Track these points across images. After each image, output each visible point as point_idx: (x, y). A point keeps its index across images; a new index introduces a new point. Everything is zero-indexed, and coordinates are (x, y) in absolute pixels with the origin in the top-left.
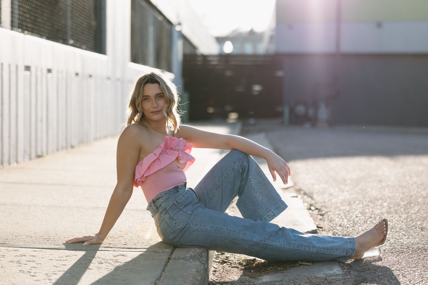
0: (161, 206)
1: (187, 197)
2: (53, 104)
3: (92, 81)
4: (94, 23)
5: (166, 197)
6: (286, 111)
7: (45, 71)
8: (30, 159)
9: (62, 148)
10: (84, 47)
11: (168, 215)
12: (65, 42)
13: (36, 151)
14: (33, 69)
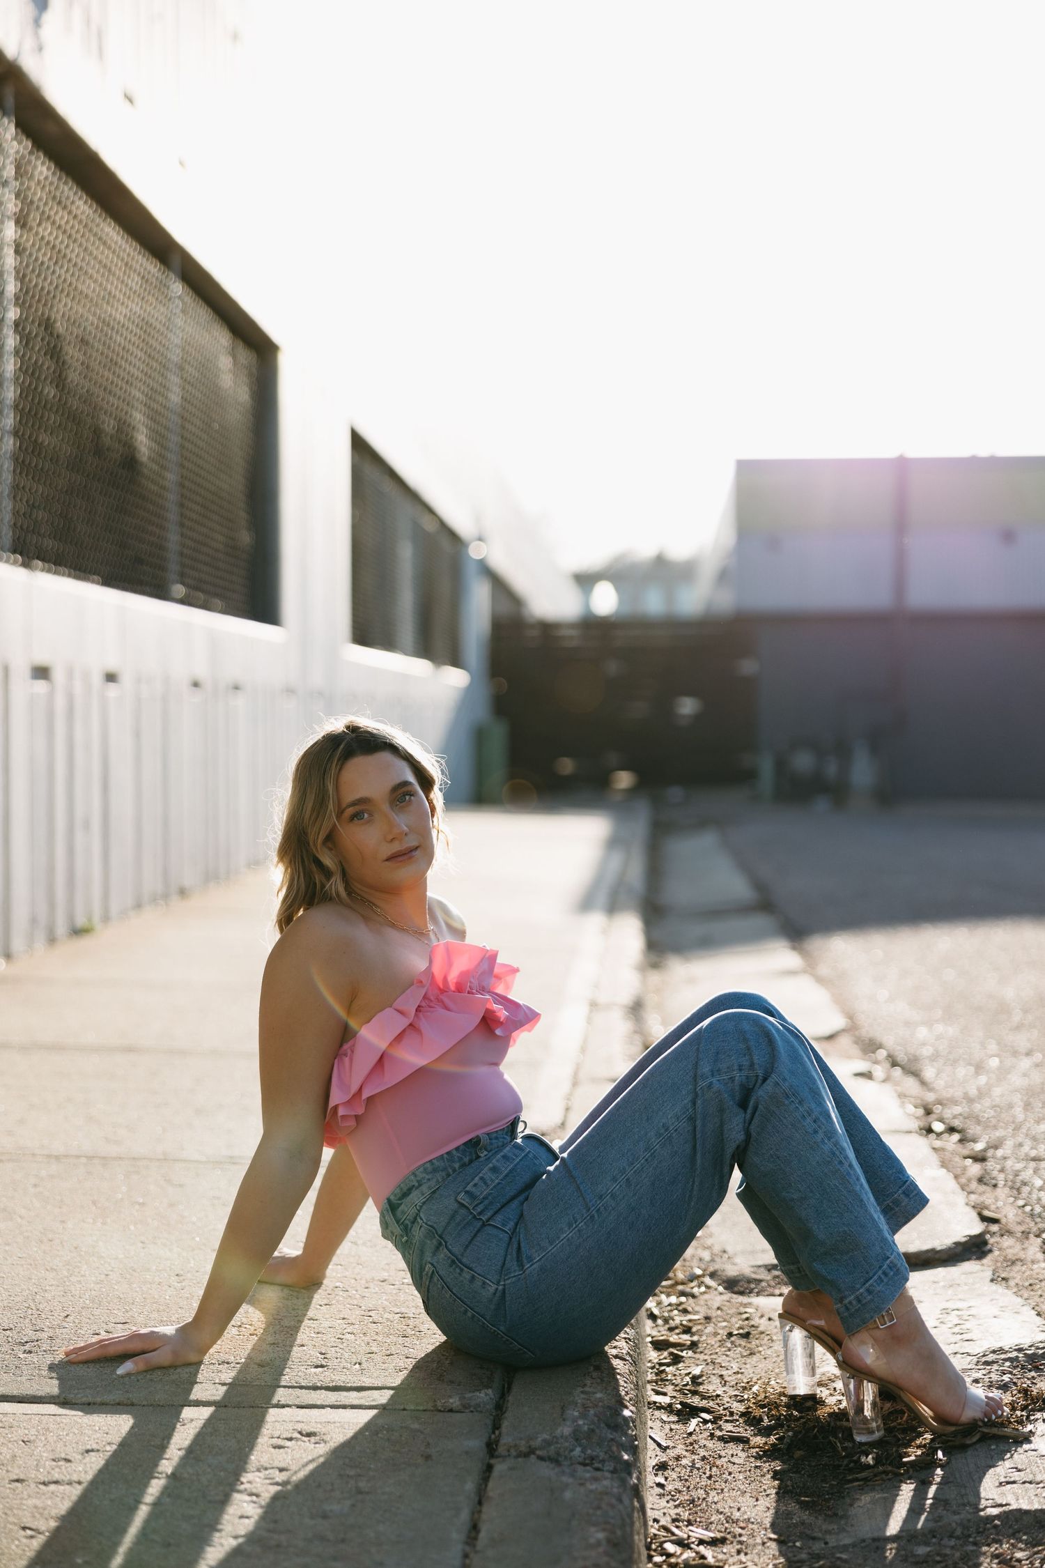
0: (419, 1220)
1: (511, 1171)
2: (122, 774)
3: (240, 701)
4: (245, 538)
5: (433, 1183)
6: (766, 767)
7: (97, 679)
8: (52, 940)
9: (154, 900)
10: (218, 602)
11: (445, 1250)
12: (159, 591)
13: (71, 917)
14: (58, 675)
